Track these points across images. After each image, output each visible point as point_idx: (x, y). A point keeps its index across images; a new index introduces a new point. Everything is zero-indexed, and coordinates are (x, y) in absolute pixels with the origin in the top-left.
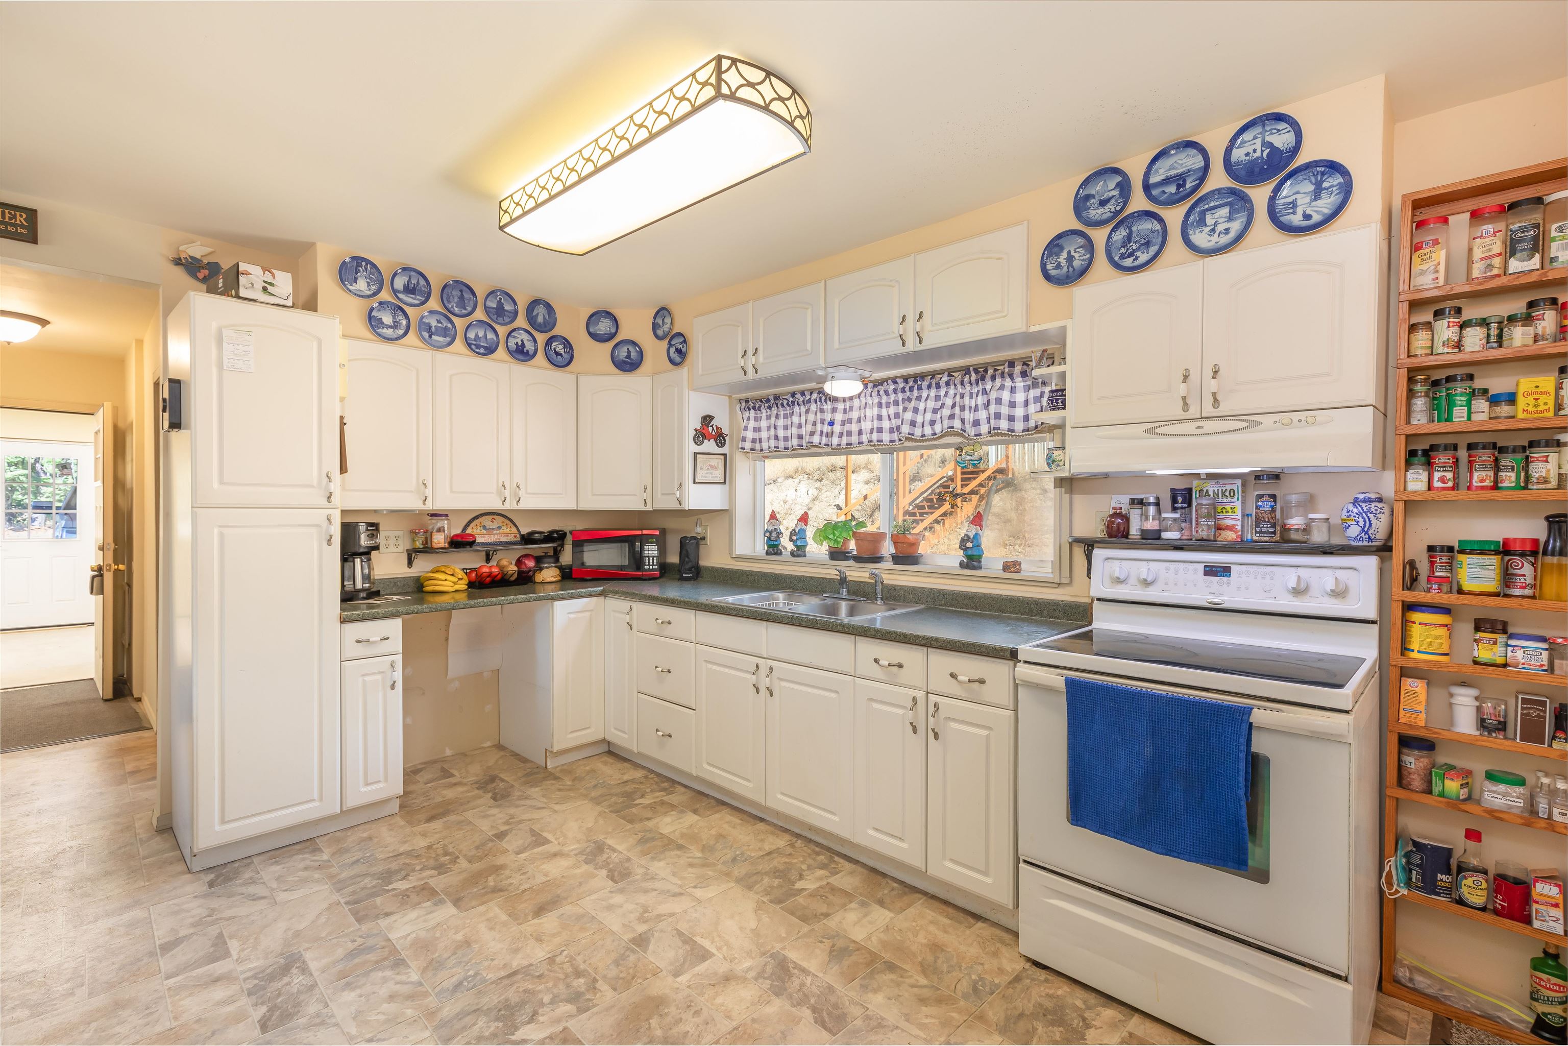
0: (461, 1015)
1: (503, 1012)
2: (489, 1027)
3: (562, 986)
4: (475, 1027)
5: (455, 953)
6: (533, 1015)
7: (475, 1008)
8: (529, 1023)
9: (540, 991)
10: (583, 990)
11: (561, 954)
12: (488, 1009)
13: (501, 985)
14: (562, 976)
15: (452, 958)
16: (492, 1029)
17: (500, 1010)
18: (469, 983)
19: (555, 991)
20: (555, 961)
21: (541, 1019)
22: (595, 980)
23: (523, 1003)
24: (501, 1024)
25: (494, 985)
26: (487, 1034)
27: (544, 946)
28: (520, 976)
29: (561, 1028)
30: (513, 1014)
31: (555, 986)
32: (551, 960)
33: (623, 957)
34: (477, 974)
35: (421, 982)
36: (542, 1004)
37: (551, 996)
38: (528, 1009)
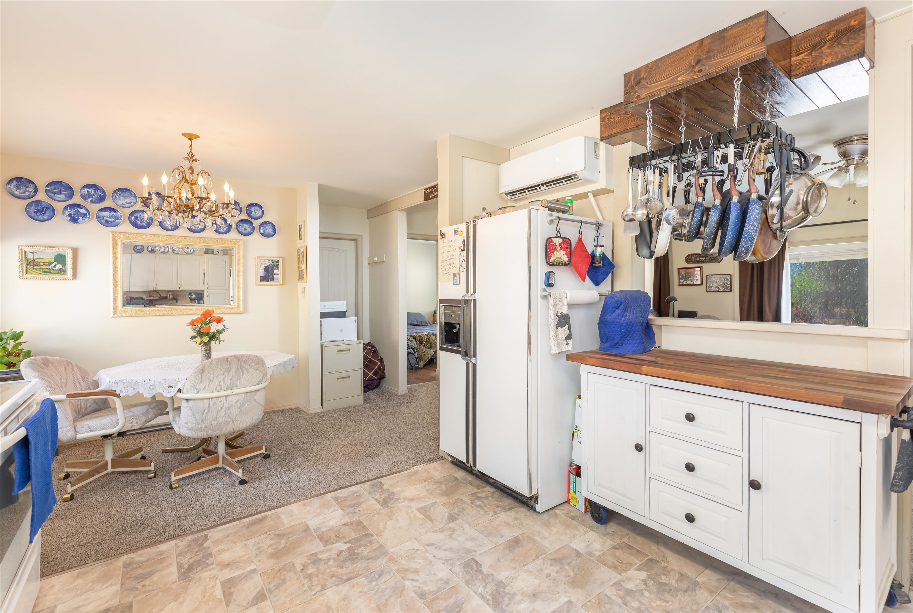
0: (375, 558)
1: (355, 557)
2: (362, 550)
3: (322, 569)
4: (368, 551)
5: (387, 600)
6: (340, 554)
7: (369, 561)
8: (343, 551)
9: (335, 567)
10: (311, 566)
11: (317, 592)
12: (362, 559)
13: (355, 573)
14: (320, 576)
15: (387, 597)
16: (360, 549)
17: (357, 558)
18: (375, 577)
19: (326, 566)
20: (322, 587)
21: (336, 552)
22: (302, 570)
23: (344, 561)
24: (356, 551)
25: (360, 573)
26: (362, 547)
27: (326, 601)
28: (345, 578)
29: (328, 547)
30: (350, 555)
31: (326, 569)
32: (324, 588)
33: (278, 586)
34: (370, 582)
35: (403, 579)
36: (335, 559)
37: (329, 563)
38: (342, 558)
